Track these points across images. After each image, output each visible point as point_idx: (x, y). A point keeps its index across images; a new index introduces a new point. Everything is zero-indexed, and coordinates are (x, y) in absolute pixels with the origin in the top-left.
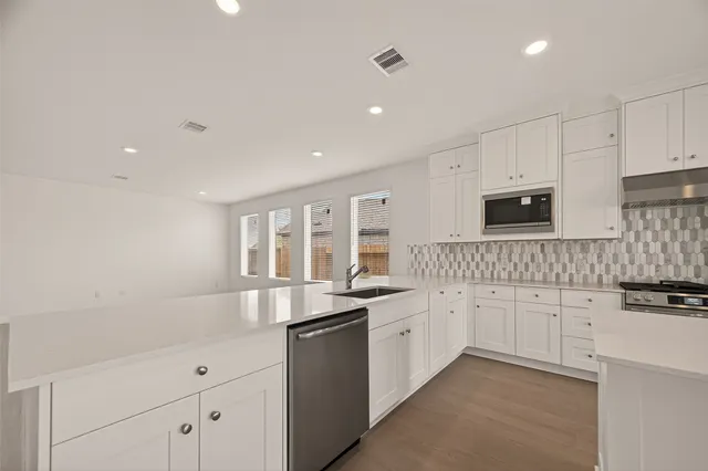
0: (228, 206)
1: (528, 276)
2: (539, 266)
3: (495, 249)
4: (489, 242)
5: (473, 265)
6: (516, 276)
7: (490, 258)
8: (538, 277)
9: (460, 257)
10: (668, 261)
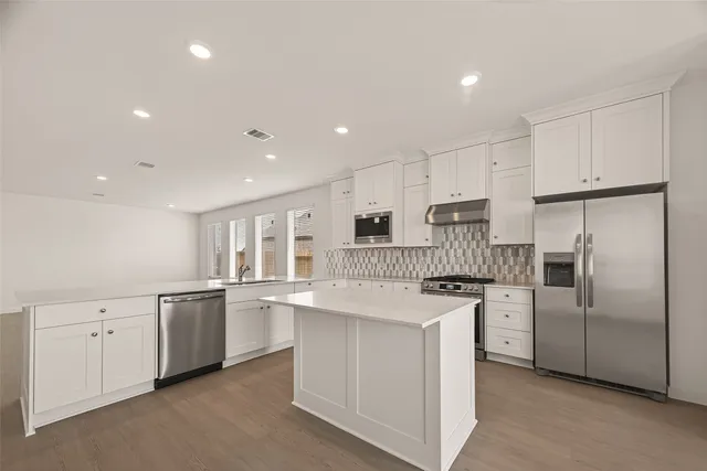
0: (199, 215)
1: (394, 274)
2: (401, 266)
3: (376, 252)
4: (373, 249)
5: (364, 265)
6: (388, 273)
7: (374, 260)
8: (401, 274)
9: (356, 259)
10: (465, 262)
